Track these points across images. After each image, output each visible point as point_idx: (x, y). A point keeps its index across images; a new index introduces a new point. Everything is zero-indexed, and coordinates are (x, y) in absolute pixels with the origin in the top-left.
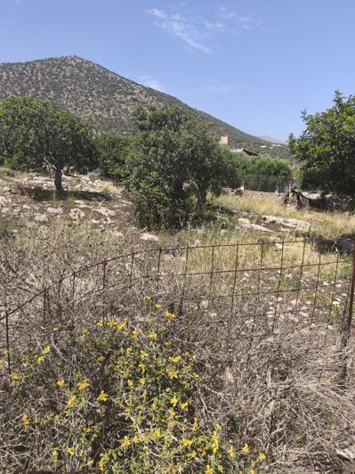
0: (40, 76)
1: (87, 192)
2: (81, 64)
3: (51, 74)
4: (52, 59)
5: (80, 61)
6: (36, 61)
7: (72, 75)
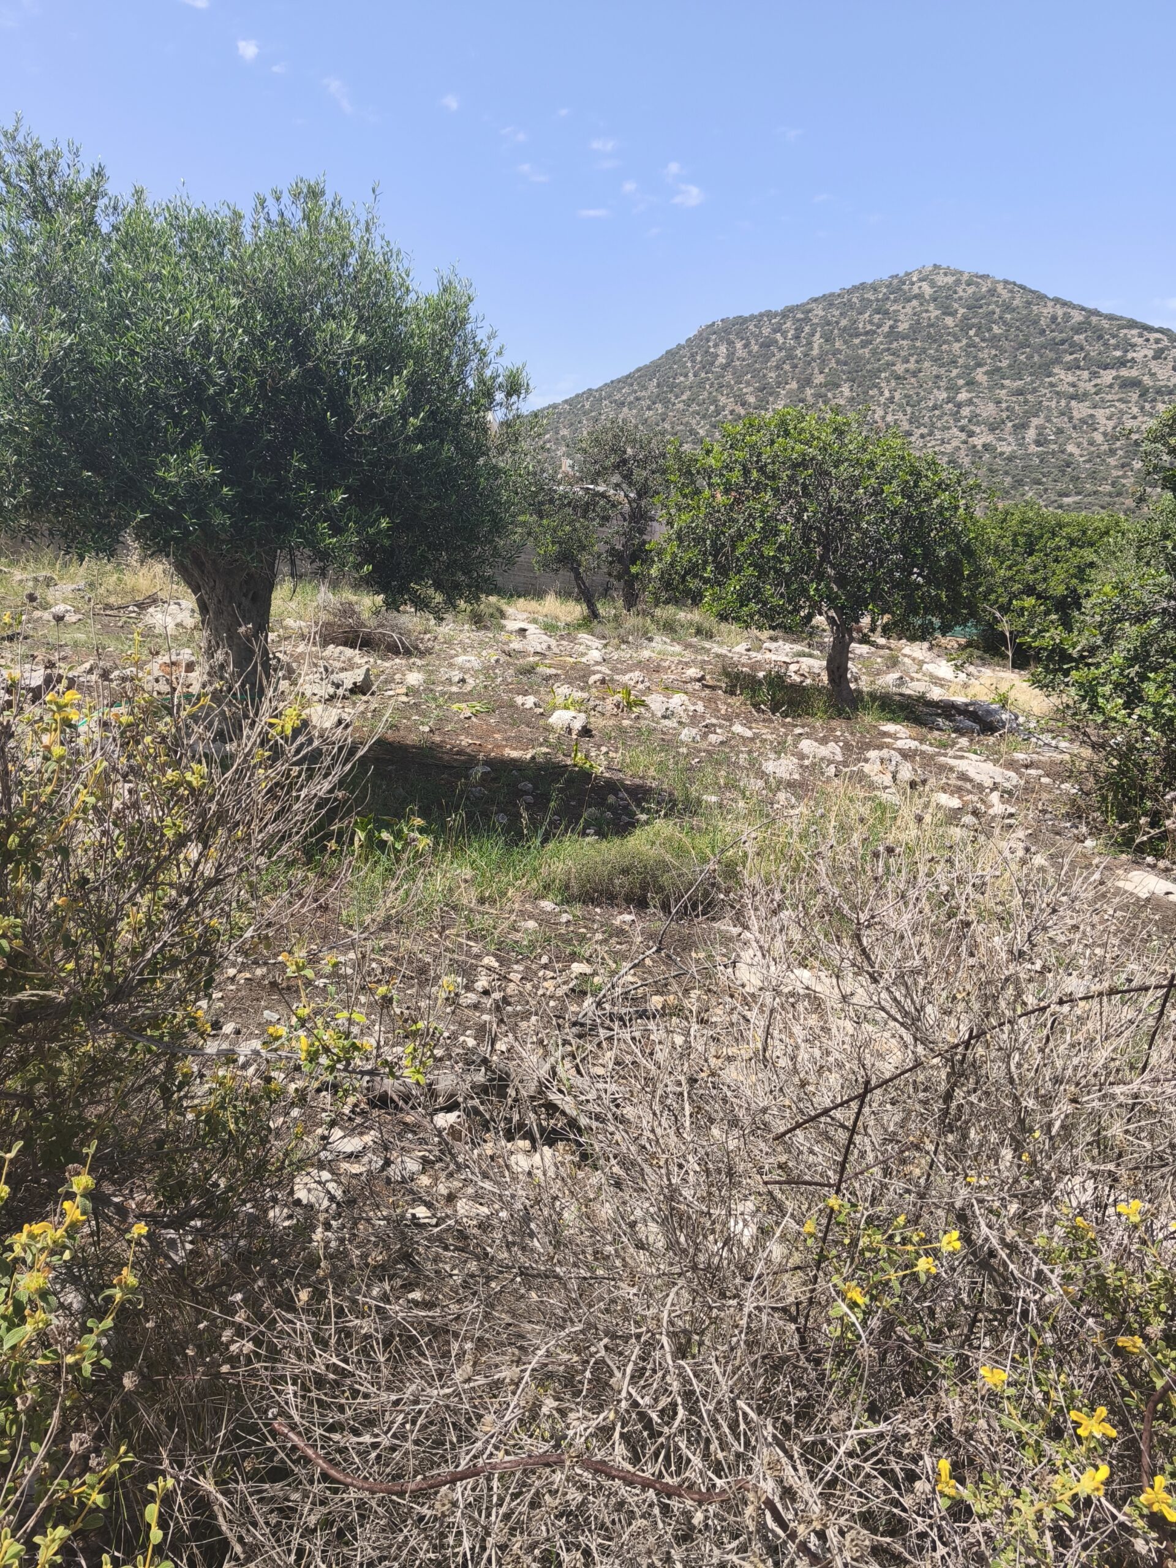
0: (818, 340)
1: (922, 700)
2: (951, 289)
3: (851, 332)
4: (862, 287)
5: (950, 280)
6: (815, 300)
7: (916, 328)
